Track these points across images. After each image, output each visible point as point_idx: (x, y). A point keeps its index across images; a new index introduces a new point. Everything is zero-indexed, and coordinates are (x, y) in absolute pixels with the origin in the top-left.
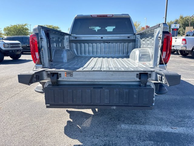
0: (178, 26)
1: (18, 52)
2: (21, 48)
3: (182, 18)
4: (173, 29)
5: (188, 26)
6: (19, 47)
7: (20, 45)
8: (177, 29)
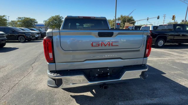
0: (120, 22)
1: (3, 41)
2: (5, 38)
3: (122, 16)
4: (117, 24)
5: (126, 22)
6: (4, 37)
7: (5, 35)
8: (120, 24)
